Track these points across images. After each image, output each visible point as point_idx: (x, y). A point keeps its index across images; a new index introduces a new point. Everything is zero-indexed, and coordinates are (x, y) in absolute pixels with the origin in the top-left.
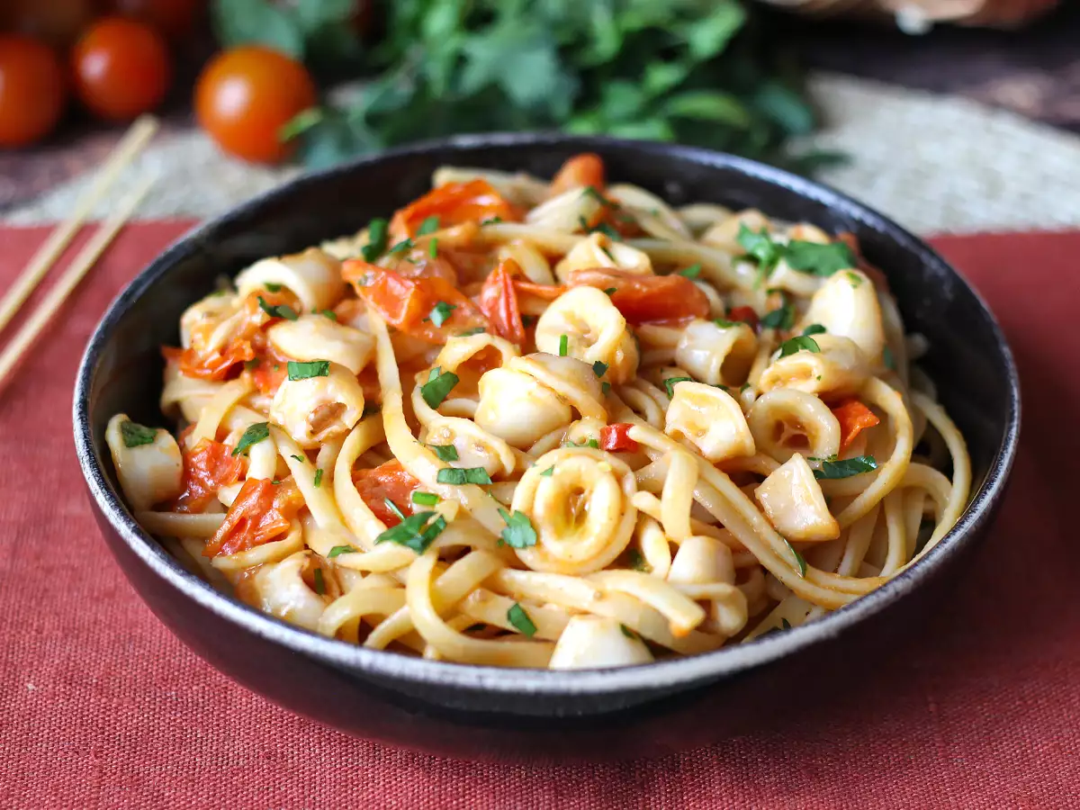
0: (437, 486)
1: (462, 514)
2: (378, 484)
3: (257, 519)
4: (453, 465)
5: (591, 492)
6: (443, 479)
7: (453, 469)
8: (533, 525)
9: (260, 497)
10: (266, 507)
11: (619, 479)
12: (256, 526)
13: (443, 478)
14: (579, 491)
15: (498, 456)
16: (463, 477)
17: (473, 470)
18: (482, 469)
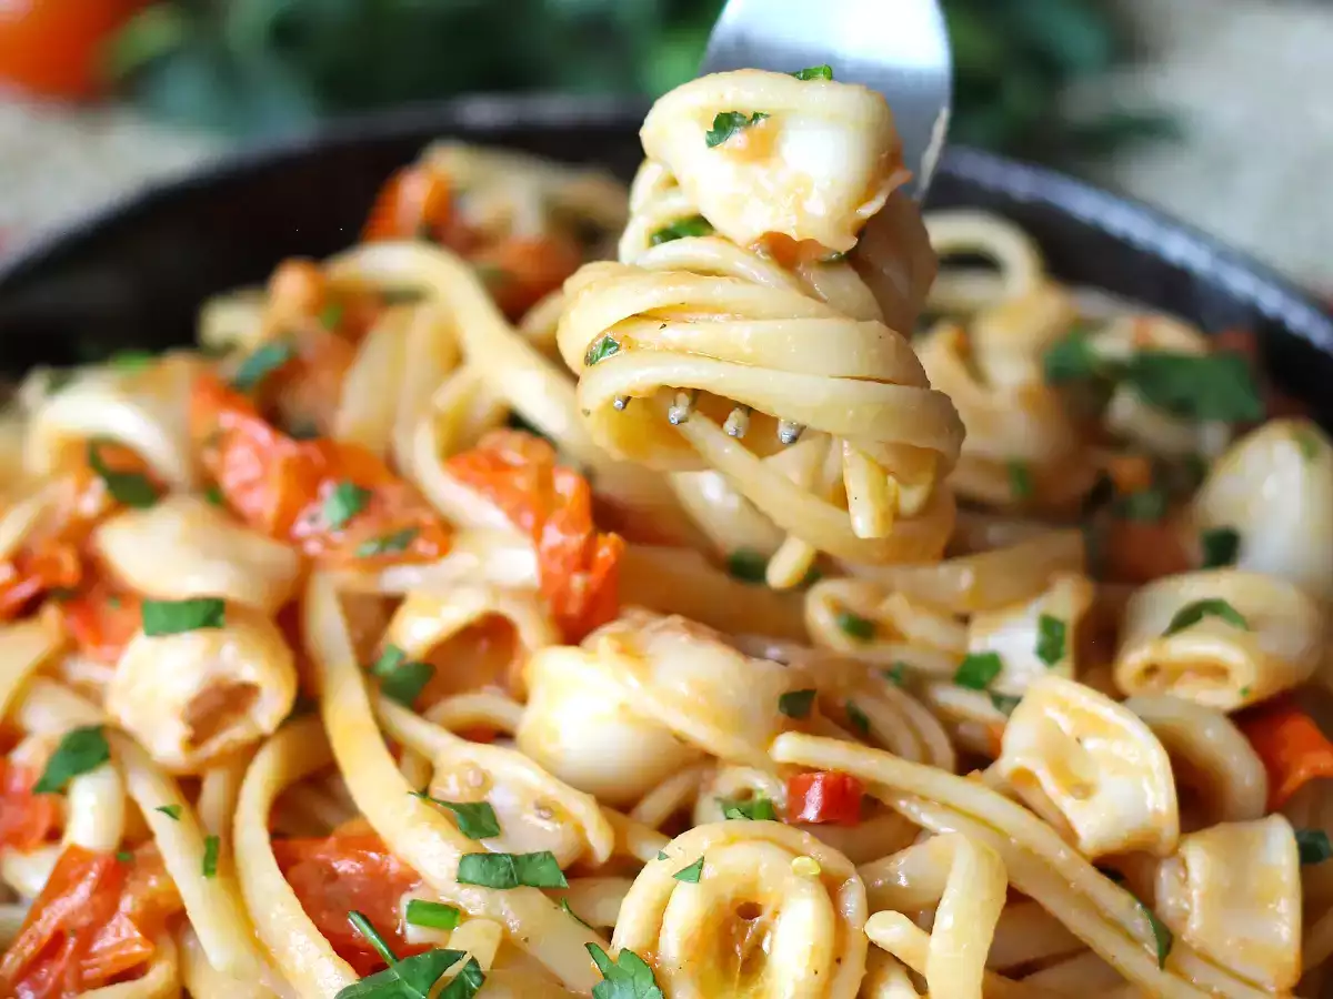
0: (456, 888)
1: (510, 949)
2: (333, 876)
3: (88, 935)
4: (490, 846)
5: (776, 913)
6: (470, 876)
7: (490, 857)
8: (659, 980)
9: (95, 891)
10: (105, 909)
11: (831, 886)
12: (84, 950)
13: (472, 871)
14: (749, 911)
15: (580, 830)
16: (513, 873)
17: (531, 857)
18: (548, 855)
